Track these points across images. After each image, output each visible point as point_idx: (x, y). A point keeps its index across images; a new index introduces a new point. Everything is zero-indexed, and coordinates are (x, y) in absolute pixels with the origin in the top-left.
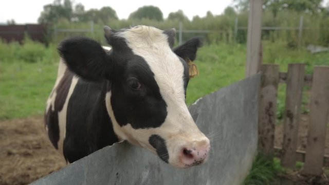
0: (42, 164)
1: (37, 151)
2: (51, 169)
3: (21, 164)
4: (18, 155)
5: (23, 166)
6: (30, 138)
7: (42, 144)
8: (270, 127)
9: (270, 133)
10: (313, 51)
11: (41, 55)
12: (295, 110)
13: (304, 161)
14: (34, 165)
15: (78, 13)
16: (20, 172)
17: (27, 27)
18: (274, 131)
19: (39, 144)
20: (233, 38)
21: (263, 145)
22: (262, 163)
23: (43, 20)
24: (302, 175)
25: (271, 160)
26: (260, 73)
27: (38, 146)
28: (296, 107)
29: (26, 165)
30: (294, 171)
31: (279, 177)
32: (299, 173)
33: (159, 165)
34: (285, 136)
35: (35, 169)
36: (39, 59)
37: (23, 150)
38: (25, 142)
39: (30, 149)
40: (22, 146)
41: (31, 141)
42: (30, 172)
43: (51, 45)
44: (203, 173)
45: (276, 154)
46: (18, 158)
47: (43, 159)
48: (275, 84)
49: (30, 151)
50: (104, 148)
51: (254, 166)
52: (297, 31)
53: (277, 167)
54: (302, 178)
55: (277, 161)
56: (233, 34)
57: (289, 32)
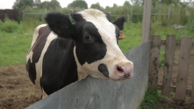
0: (20, 93)
1: (17, 85)
2: (26, 96)
3: (8, 93)
4: (5, 88)
5: (9, 94)
6: (12, 77)
7: (19, 81)
8: (155, 72)
9: (156, 76)
10: (176, 28)
11: (15, 28)
12: (170, 62)
13: (175, 92)
14: (16, 94)
15: (37, 3)
16: (8, 98)
17: (6, 11)
18: (157, 74)
19: (18, 81)
20: (130, 20)
21: (152, 83)
22: (151, 93)
23: (15, 7)
24: (173, 100)
25: (156, 91)
26: (150, 40)
27: (17, 83)
28: (171, 61)
29: (11, 94)
30: (169, 98)
31: (160, 101)
32: (172, 99)
33: (98, 94)
34: (164, 77)
35: (17, 96)
36: (15, 30)
37: (9, 85)
38: (9, 80)
39: (12, 84)
40: (8, 82)
41: (13, 80)
42: (13, 98)
43: (21, 22)
44: (120, 99)
45: (159, 88)
46: (6, 90)
47: (21, 90)
48: (159, 47)
49: (13, 86)
50: (70, 84)
51: (146, 95)
52: (167, 16)
53: (159, 95)
54: (174, 102)
55: (159, 92)
56: (130, 17)
57: (162, 17)
